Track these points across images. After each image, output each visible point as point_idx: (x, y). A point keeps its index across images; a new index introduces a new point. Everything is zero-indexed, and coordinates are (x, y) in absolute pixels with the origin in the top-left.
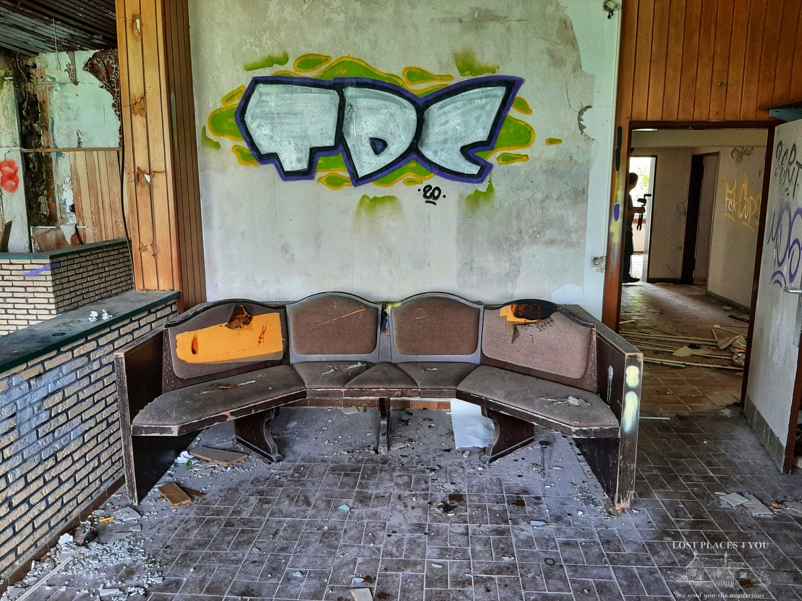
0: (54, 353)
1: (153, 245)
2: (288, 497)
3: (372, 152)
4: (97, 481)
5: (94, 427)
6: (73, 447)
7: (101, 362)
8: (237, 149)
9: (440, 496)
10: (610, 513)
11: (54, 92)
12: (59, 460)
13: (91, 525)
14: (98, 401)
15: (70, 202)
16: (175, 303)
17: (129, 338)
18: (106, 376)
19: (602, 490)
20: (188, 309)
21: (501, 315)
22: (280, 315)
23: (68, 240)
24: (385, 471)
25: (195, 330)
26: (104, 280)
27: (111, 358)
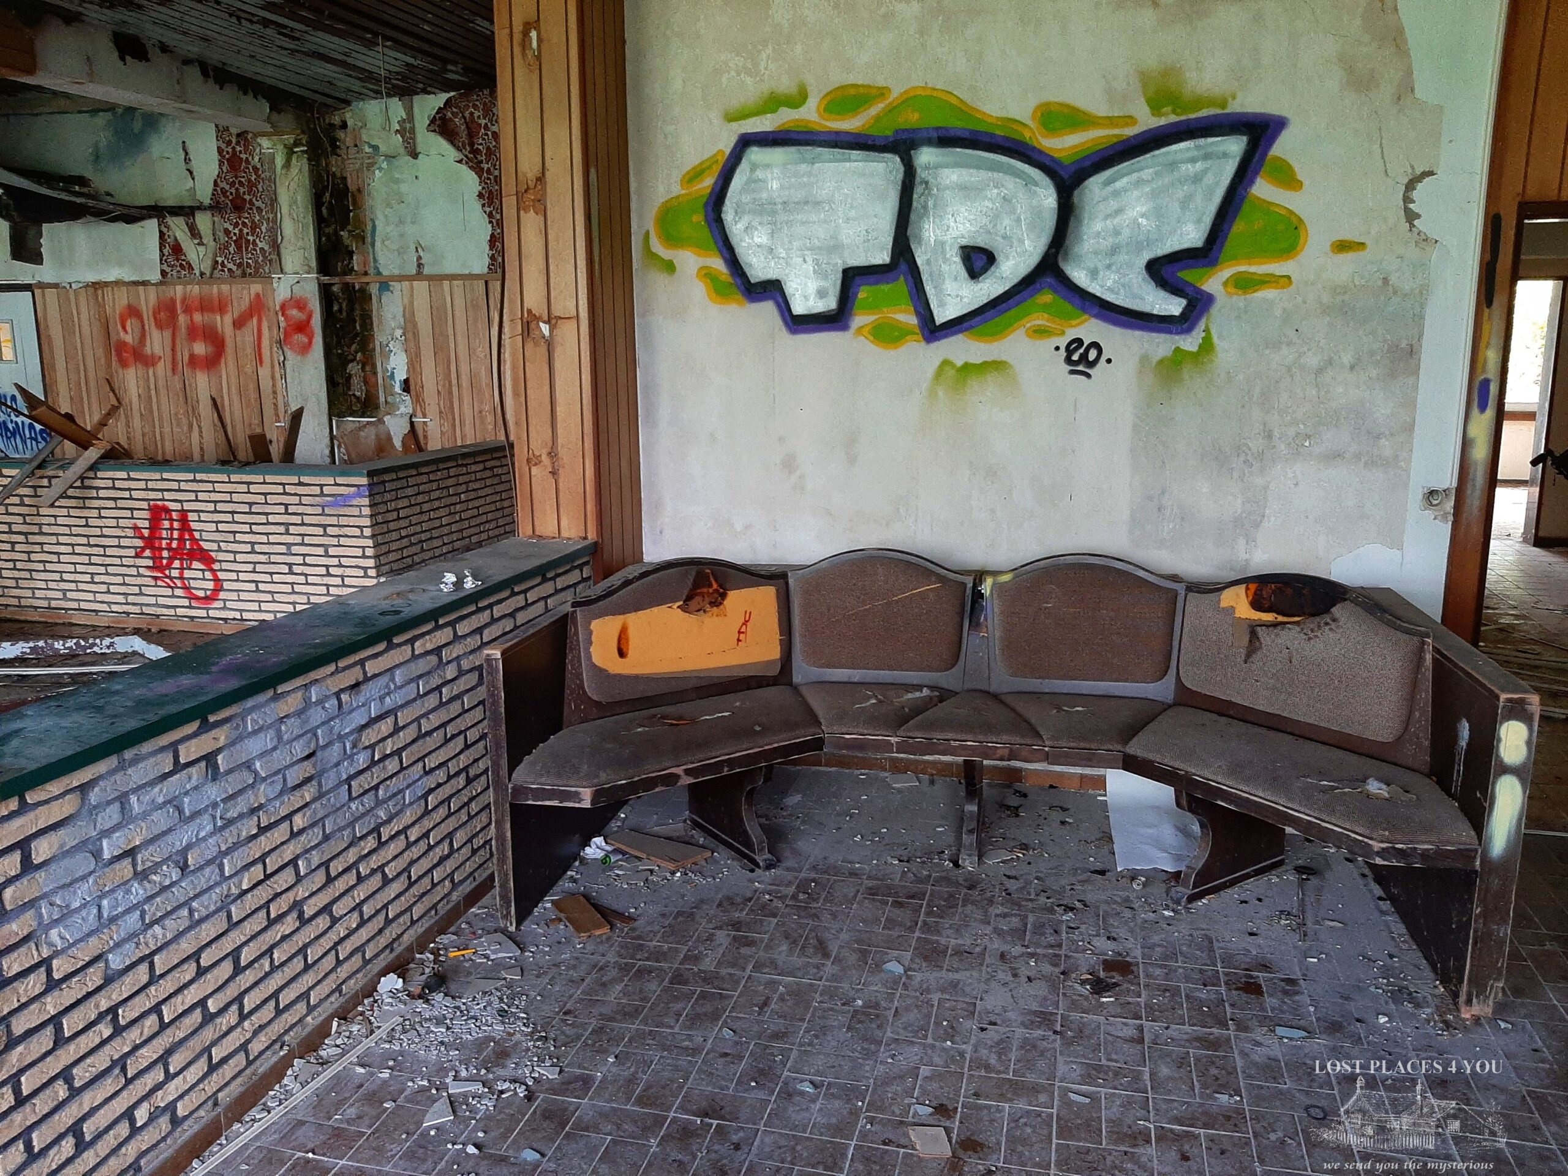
0: (382, 646)
1: (553, 454)
2: (787, 938)
3: (963, 273)
4: (447, 882)
5: (445, 783)
6: (408, 817)
7: (459, 666)
8: (707, 274)
9: (1086, 961)
10: (1448, 1025)
11: (377, 172)
12: (383, 840)
13: (435, 961)
14: (453, 737)
15: (401, 375)
16: (586, 563)
17: (508, 624)
18: (468, 691)
19: (1432, 975)
20: (611, 574)
21: (1223, 604)
22: (777, 591)
23: (398, 443)
24: (973, 903)
25: (624, 613)
26: (457, 517)
27: (477, 660)
